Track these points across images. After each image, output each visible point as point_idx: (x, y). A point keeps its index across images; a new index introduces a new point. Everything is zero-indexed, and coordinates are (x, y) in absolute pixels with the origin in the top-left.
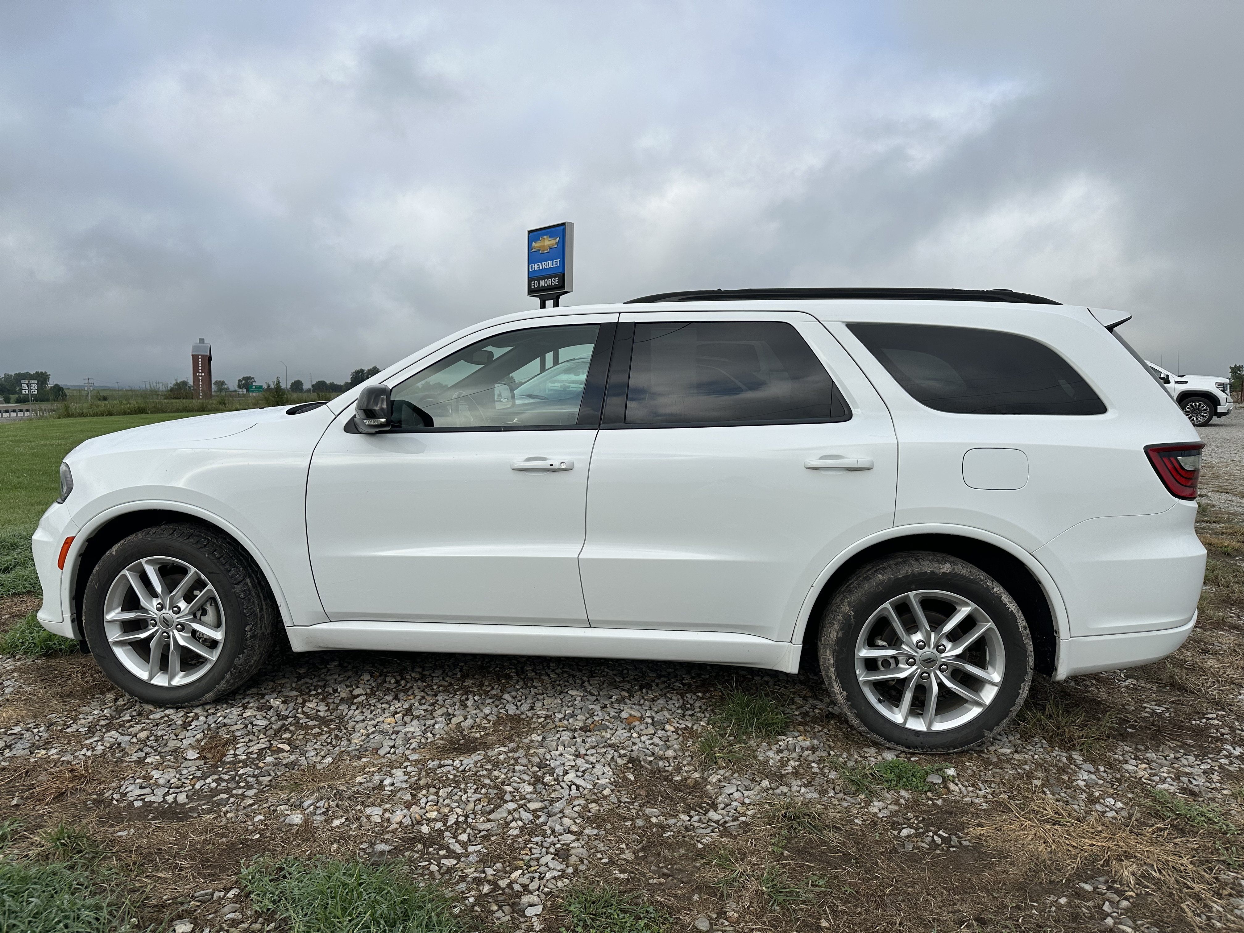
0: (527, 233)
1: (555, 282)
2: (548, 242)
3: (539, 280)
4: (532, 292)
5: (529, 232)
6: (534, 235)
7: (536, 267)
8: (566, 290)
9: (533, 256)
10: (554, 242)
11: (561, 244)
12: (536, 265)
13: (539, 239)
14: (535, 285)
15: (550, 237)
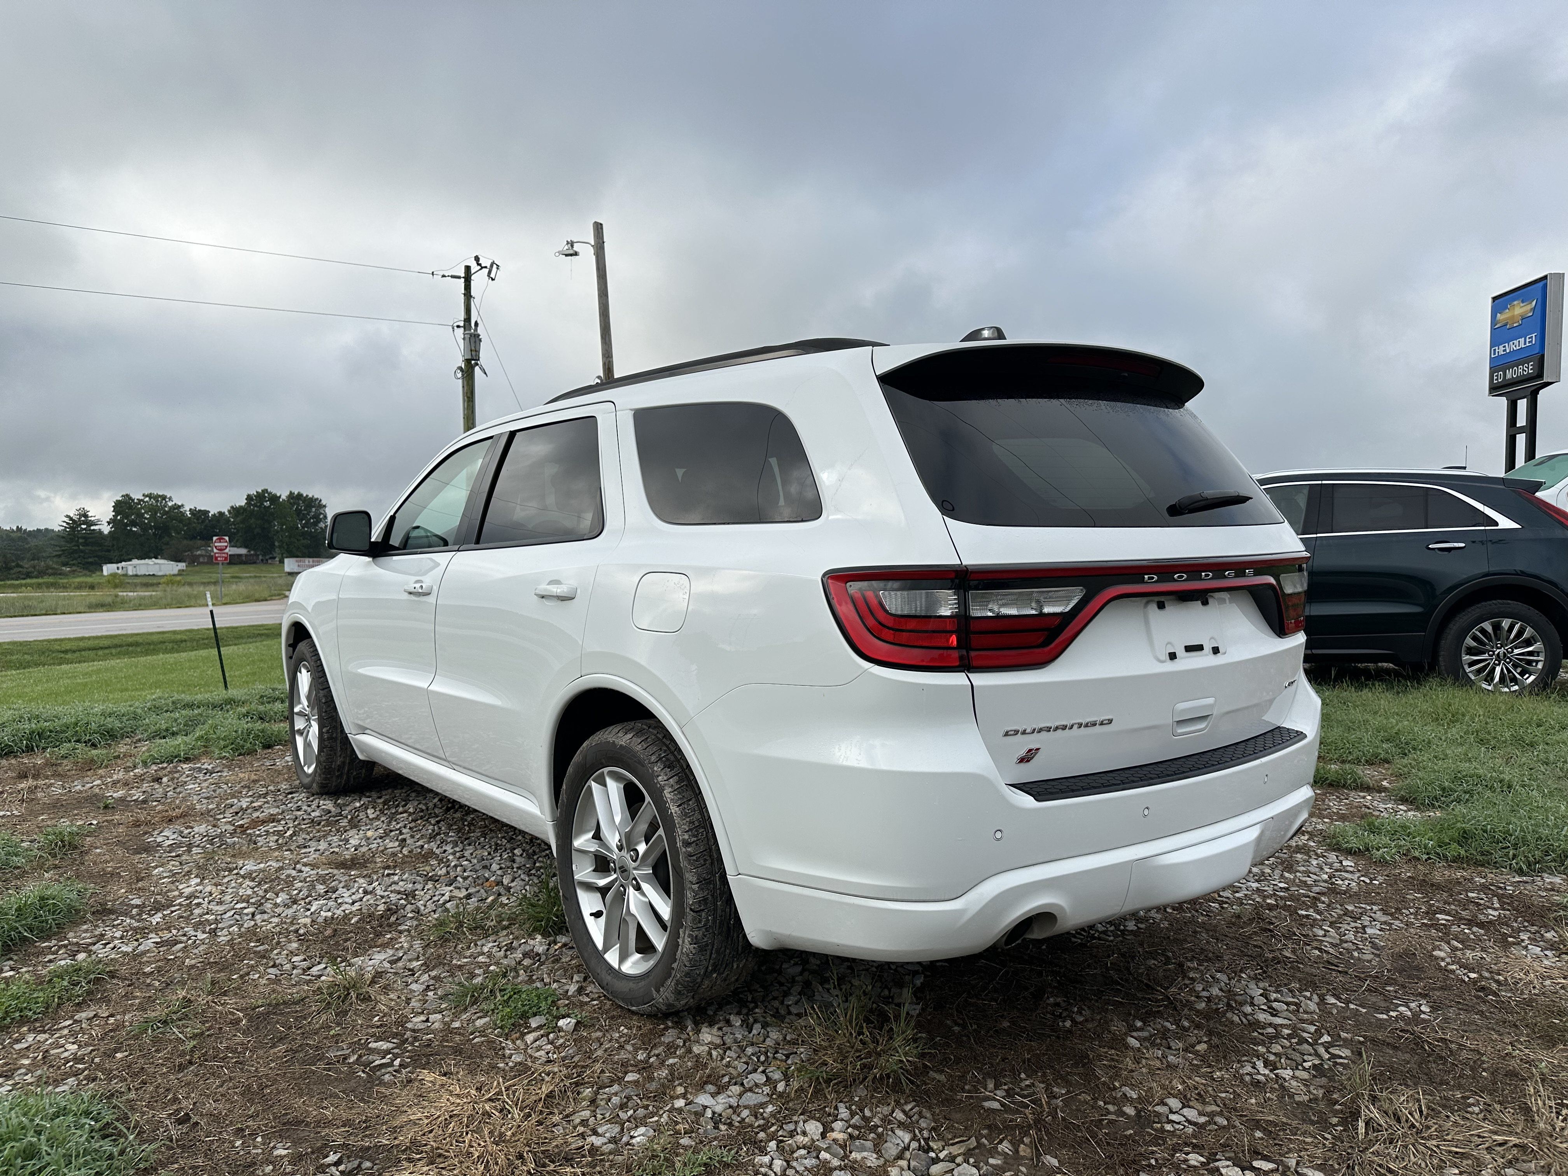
0: (1490, 301)
1: (1528, 369)
2: (1520, 309)
3: (1504, 368)
4: (1495, 389)
5: (1495, 299)
6: (1500, 301)
7: (1500, 350)
8: (1546, 380)
9: (1499, 334)
10: (1529, 307)
11: (1538, 311)
12: (1501, 347)
13: (1507, 308)
14: (1499, 378)
15: (1523, 302)
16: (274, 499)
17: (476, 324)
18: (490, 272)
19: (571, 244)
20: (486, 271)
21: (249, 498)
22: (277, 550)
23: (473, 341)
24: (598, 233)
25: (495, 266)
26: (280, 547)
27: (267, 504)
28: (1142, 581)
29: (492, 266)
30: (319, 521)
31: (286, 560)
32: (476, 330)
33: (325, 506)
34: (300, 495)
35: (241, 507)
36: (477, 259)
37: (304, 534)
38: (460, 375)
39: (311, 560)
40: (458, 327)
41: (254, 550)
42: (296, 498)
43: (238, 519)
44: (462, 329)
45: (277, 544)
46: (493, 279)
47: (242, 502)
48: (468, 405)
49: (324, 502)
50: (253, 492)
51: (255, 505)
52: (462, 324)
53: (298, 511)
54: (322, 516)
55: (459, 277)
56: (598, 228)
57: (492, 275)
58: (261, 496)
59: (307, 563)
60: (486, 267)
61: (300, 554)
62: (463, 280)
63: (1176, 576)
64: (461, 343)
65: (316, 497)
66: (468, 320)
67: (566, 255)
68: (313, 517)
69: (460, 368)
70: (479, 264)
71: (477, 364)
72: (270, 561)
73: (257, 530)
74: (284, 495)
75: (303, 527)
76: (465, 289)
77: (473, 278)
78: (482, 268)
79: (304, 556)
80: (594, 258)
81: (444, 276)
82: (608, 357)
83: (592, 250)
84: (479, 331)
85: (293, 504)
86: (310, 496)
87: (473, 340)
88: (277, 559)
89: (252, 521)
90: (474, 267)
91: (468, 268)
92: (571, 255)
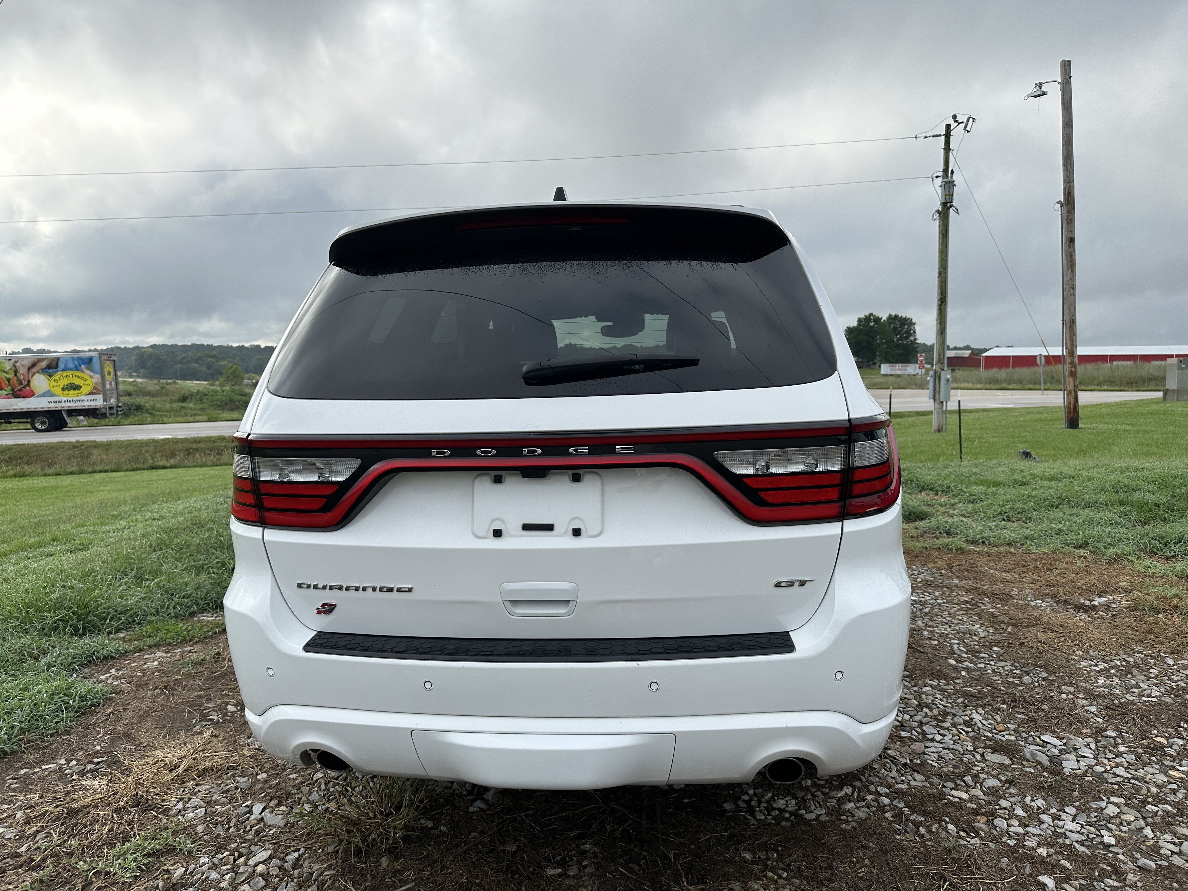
16: (877, 320)
17: (952, 172)
18: (966, 126)
19: (1040, 86)
20: (963, 125)
21: (860, 320)
22: (878, 358)
23: (949, 186)
24: (1065, 69)
25: (971, 119)
26: (879, 356)
27: (872, 324)
28: (430, 455)
29: (968, 120)
30: (910, 335)
31: (882, 366)
32: (952, 177)
33: (914, 324)
34: (896, 317)
35: (854, 327)
36: (954, 117)
37: (898, 346)
38: (937, 216)
39: (900, 365)
40: (937, 177)
41: (861, 358)
42: (893, 319)
43: (852, 336)
44: (941, 178)
45: (878, 353)
46: (968, 132)
47: (855, 324)
48: (943, 241)
49: (914, 321)
50: (862, 316)
51: (863, 326)
52: (940, 174)
53: (895, 328)
54: (912, 332)
55: (940, 135)
56: (1066, 66)
57: (968, 128)
58: (868, 319)
59: (897, 367)
60: (962, 122)
61: (894, 361)
62: (943, 137)
63: (478, 452)
64: (939, 190)
65: (908, 317)
66: (946, 170)
67: (1035, 97)
68: (906, 333)
69: (938, 211)
70: (955, 121)
71: (951, 206)
72: (872, 366)
73: (864, 344)
74: (884, 317)
75: (898, 340)
76: (945, 144)
77: (952, 133)
78: (959, 123)
79: (897, 362)
80: (1060, 94)
81: (926, 137)
82: (1069, 182)
83: (1059, 87)
84: (954, 178)
85: (890, 324)
86: (904, 316)
87: (947, 185)
88: (877, 365)
89: (861, 337)
90: (954, 125)
91: (948, 126)
92: (1039, 96)
